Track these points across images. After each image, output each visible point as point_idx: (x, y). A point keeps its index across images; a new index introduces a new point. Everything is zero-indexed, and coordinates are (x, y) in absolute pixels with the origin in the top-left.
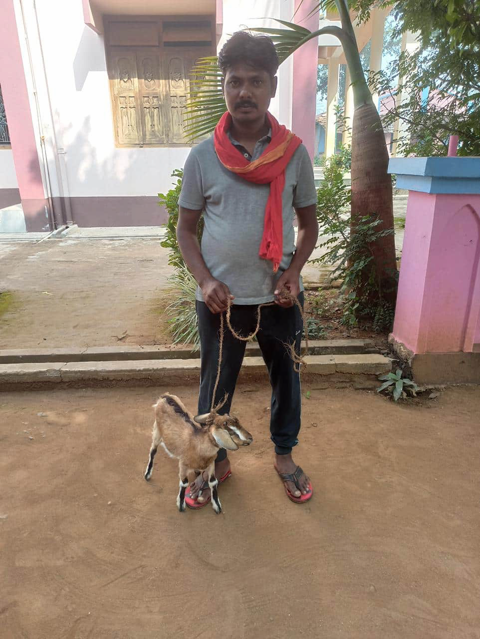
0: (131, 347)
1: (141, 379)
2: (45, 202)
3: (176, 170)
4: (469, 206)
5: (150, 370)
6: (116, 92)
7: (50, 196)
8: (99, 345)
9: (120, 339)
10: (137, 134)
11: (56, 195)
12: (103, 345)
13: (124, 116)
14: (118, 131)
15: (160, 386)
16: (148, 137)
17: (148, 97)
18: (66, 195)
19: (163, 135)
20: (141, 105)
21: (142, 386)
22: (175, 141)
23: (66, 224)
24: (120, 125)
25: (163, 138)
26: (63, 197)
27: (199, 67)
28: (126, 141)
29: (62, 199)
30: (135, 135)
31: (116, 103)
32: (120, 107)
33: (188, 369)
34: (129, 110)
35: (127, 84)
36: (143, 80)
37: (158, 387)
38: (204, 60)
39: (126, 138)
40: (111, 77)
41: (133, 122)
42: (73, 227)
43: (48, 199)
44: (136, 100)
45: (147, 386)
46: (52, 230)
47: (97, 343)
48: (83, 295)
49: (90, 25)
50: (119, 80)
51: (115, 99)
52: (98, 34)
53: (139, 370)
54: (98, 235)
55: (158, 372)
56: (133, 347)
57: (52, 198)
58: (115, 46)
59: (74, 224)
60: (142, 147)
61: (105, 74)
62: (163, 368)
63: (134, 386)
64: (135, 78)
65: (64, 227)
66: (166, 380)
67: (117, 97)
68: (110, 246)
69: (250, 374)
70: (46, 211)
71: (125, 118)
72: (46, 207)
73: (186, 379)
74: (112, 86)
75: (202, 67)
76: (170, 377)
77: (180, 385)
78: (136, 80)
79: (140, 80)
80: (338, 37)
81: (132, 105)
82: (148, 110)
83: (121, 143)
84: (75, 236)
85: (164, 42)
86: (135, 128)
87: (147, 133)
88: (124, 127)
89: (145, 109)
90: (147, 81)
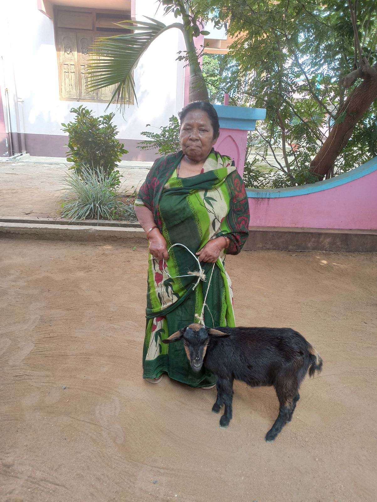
0: (31, 218)
1: (31, 234)
2: (6, 135)
3: (73, 108)
4: (230, 136)
5: (37, 229)
6: (61, 61)
7: (10, 131)
8: (11, 216)
9: (27, 214)
10: (75, 91)
11: (15, 131)
12: (14, 216)
13: (67, 79)
14: (61, 89)
15: (44, 239)
16: (83, 94)
17: (84, 66)
18: (22, 131)
19: (94, 94)
20: (79, 71)
21: (32, 239)
22: (102, 98)
23: (21, 152)
24: (63, 84)
25: (94, 96)
26: (20, 134)
27: (96, 43)
28: (67, 96)
29: (19, 135)
30: (74, 92)
31: (61, 69)
32: (64, 71)
33: (61, 229)
34: (71, 75)
35: (70, 56)
36: (81, 53)
37: (42, 240)
38: (100, 39)
39: (67, 94)
40: (58, 50)
41: (73, 83)
42: (25, 155)
43: (9, 133)
44: (75, 68)
45: (35, 239)
46: (10, 156)
47: (10, 214)
48: (15, 191)
49: (42, 11)
50: (64, 52)
51: (61, 66)
52: (50, 18)
53: (30, 228)
54: (43, 161)
55: (42, 230)
56: (33, 218)
57: (11, 133)
58: (62, 28)
59: (27, 153)
60: (79, 101)
61: (53, 47)
62: (46, 228)
63: (27, 239)
64: (75, 51)
65: (19, 154)
66: (48, 236)
67: (62, 64)
68: (47, 168)
69: (101, 236)
70: (7, 142)
71: (67, 80)
72: (6, 139)
73: (60, 236)
74: (59, 56)
75: (97, 43)
76: (50, 234)
77: (57, 240)
78: (76, 53)
79: (79, 53)
80: (180, 29)
81: (72, 71)
82: (84, 74)
83: (63, 97)
84: (26, 161)
85: (97, 28)
86: (74, 87)
87: (82, 91)
88: (66, 86)
89: (82, 74)
90: (84, 54)
